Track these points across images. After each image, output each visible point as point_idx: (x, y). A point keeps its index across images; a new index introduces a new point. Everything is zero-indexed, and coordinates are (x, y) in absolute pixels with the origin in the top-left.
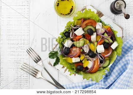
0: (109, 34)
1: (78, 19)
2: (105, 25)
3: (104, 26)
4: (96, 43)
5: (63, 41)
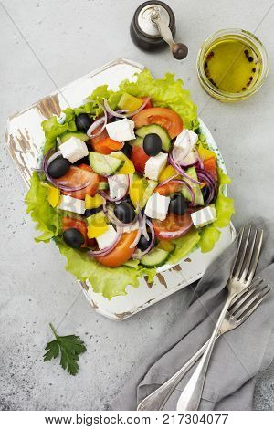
0: (203, 176)
1: (136, 92)
2: (206, 147)
3: (201, 146)
4: (152, 185)
5: (61, 136)
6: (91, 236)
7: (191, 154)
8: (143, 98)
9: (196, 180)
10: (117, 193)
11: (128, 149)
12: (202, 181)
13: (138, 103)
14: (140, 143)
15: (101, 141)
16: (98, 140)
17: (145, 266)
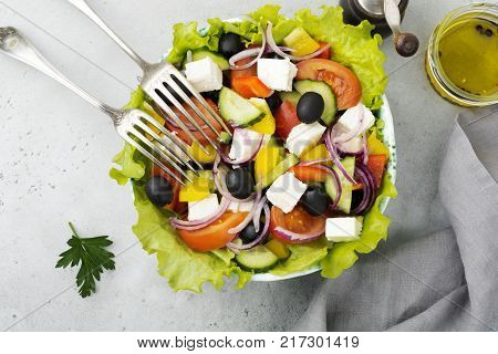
0: (362, 174)
1: (315, 31)
2: (380, 137)
3: (374, 133)
4: (291, 162)
5: (194, 51)
6: (183, 197)
7: (357, 140)
8: (321, 43)
9: (351, 175)
10: (238, 154)
11: (275, 100)
12: (359, 181)
13: (311, 47)
14: (295, 100)
15: (244, 78)
16: (240, 74)
17: (239, 265)
